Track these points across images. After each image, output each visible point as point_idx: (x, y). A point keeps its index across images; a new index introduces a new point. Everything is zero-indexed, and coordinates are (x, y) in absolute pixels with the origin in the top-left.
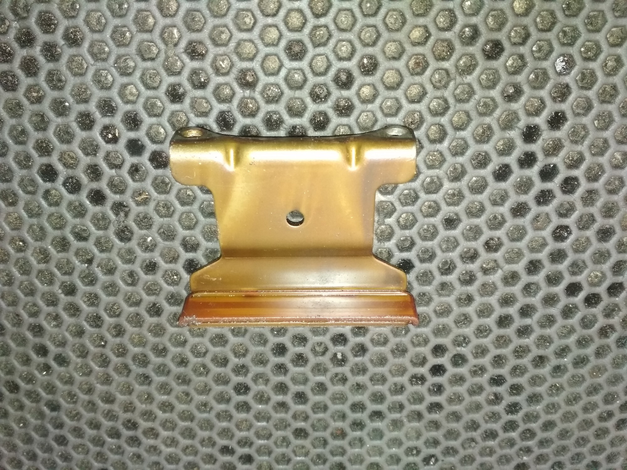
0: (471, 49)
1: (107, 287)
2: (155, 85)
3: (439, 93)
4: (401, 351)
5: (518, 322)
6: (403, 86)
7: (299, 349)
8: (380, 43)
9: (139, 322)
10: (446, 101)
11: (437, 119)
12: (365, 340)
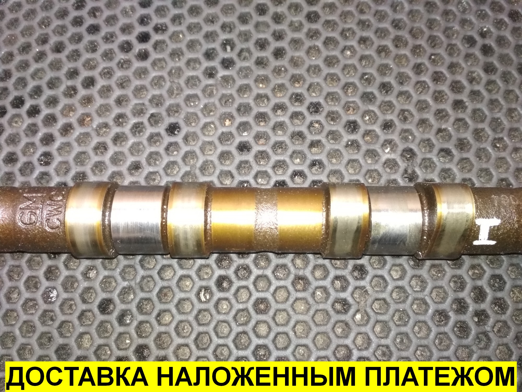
0: (123, 307)
1: (426, 107)
2: (376, 279)
3: (148, 273)
4: (176, 54)
5: (78, 82)
6: (176, 278)
7: (262, 54)
8: (195, 312)
9: (401, 77)
12: (206, 64)
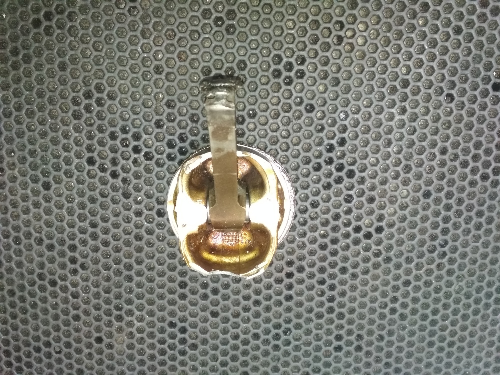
10: (289, 131)
11: (285, 140)
